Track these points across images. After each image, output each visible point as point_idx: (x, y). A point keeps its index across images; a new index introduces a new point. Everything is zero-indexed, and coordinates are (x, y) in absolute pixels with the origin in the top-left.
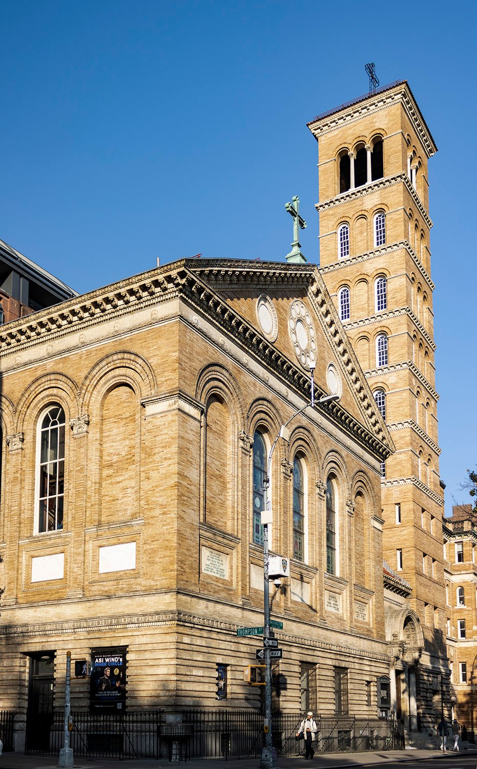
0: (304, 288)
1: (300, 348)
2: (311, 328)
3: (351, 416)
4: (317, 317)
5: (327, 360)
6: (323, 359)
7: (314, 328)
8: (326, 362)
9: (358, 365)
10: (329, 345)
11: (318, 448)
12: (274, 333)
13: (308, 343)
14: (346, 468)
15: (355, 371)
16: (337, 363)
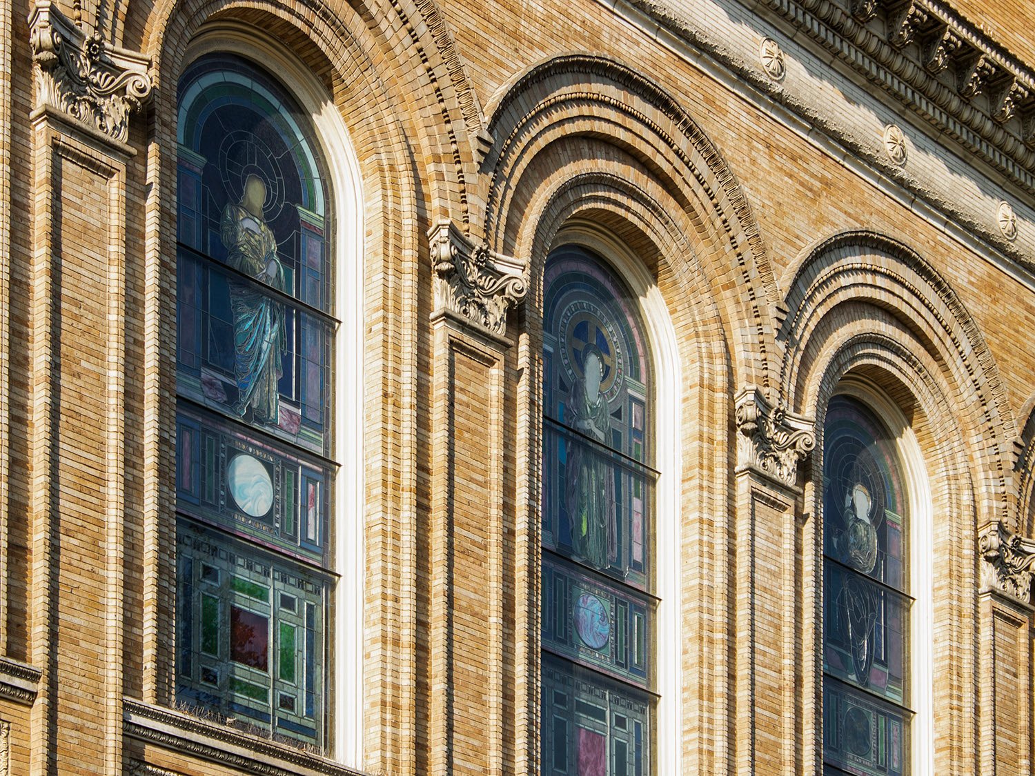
3: (995, 46)
11: (744, 211)
14: (978, 348)
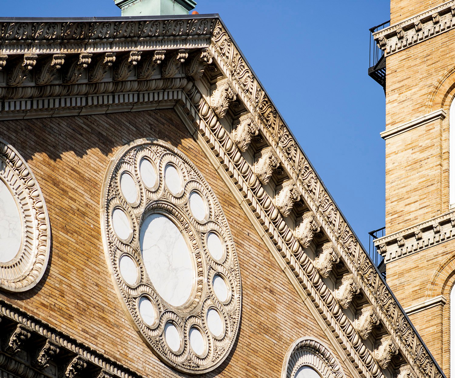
0: (178, 101)
1: (159, 303)
2: (212, 232)
4: (239, 196)
5: (286, 332)
6: (267, 331)
7: (225, 231)
8: (280, 339)
9: (415, 342)
10: (295, 282)
12: (32, 259)
13: (200, 282)
15: (405, 362)
16: (335, 342)
